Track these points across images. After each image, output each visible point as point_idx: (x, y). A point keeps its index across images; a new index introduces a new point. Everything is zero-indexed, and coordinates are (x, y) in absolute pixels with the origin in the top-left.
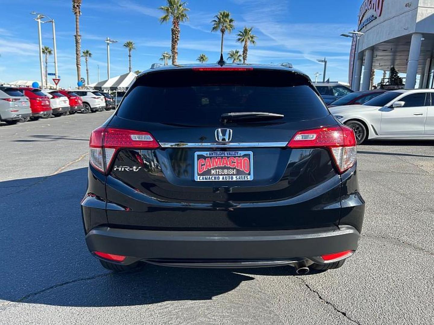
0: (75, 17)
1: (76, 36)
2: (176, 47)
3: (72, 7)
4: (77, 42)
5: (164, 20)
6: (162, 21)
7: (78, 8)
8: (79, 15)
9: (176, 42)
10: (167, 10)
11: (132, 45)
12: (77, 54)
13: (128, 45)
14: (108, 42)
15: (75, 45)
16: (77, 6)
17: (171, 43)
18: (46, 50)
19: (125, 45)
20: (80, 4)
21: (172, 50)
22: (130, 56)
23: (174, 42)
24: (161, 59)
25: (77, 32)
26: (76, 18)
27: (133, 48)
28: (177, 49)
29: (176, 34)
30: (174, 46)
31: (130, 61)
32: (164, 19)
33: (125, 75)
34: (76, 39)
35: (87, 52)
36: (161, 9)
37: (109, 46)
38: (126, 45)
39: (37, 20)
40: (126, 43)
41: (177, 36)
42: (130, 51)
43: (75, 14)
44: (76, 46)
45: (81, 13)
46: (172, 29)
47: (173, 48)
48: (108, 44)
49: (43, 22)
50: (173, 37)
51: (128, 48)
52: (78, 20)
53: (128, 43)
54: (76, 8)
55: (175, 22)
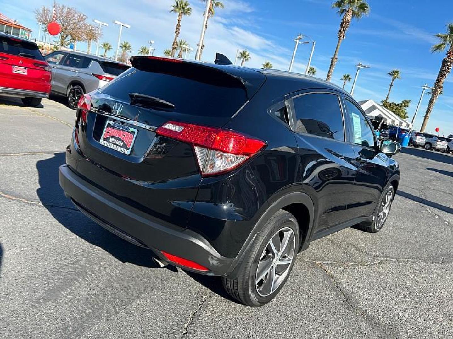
0: (338, 40)
1: (332, 59)
2: (443, 80)
3: (338, 32)
4: (332, 64)
5: (437, 49)
6: (434, 50)
7: (343, 32)
8: (342, 39)
9: (445, 75)
10: (445, 38)
11: (398, 74)
12: (328, 76)
13: (394, 74)
14: (360, 66)
15: (330, 66)
16: (344, 30)
17: (438, 75)
18: (311, 70)
19: (389, 74)
20: (347, 29)
21: (435, 83)
22: (391, 85)
23: (442, 74)
24: (428, 93)
25: (335, 55)
26: (339, 42)
27: (397, 77)
28: (443, 83)
29: (448, 65)
30: (441, 79)
31: (390, 90)
32: (439, 47)
33: (363, 101)
34: (332, 61)
35: (348, 76)
36: (437, 36)
37: (359, 71)
38: (391, 73)
39: (296, 41)
40: (392, 71)
41: (448, 69)
42: (393, 80)
43: (339, 37)
44: (330, 68)
45: (345, 37)
46: (444, 59)
47: (439, 80)
48: (359, 68)
49: (301, 43)
50: (442, 68)
51: (392, 77)
52: (340, 44)
53: (393, 72)
54: (342, 32)
55: (450, 52)
